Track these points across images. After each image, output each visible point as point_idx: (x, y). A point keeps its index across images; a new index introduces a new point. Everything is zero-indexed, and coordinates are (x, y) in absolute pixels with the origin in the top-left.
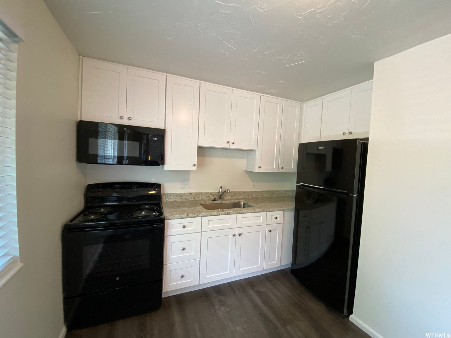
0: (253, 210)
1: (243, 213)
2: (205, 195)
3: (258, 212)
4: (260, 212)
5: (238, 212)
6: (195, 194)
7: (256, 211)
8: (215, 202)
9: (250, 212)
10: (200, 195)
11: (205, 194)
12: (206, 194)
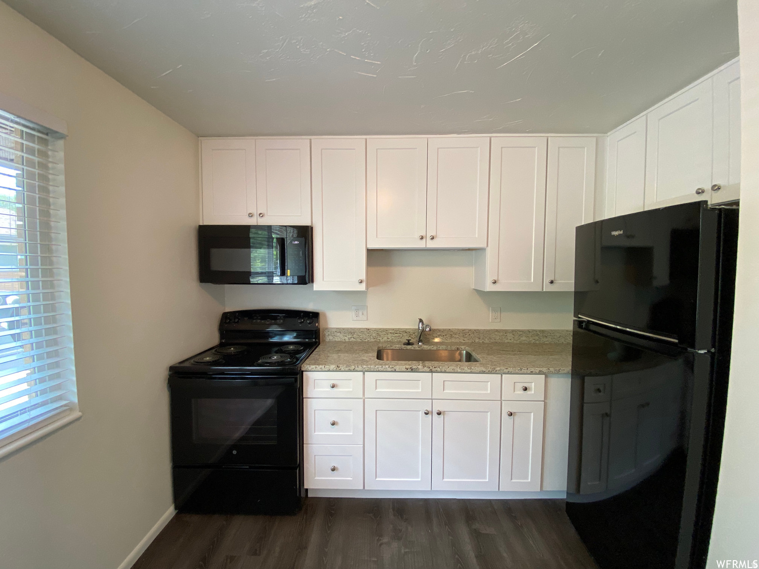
0: (466, 368)
1: (445, 372)
2: (393, 333)
3: (480, 373)
4: (484, 372)
5: (434, 370)
6: (376, 330)
7: (473, 371)
8: (409, 347)
9: (459, 371)
10: (384, 333)
11: (393, 331)
12: (396, 331)
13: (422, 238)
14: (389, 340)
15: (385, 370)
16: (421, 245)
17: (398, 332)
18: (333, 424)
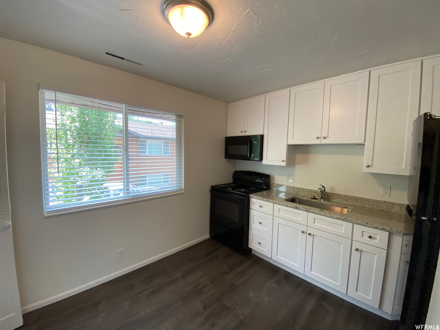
0: (328, 214)
1: (315, 213)
3: (337, 219)
4: (339, 219)
5: (308, 210)
6: (297, 188)
7: (333, 216)
8: (313, 200)
9: (323, 214)
10: (302, 191)
11: (307, 191)
12: (309, 191)
13: (318, 138)
14: (305, 195)
15: (283, 205)
16: (318, 142)
17: (311, 191)
18: (260, 223)
